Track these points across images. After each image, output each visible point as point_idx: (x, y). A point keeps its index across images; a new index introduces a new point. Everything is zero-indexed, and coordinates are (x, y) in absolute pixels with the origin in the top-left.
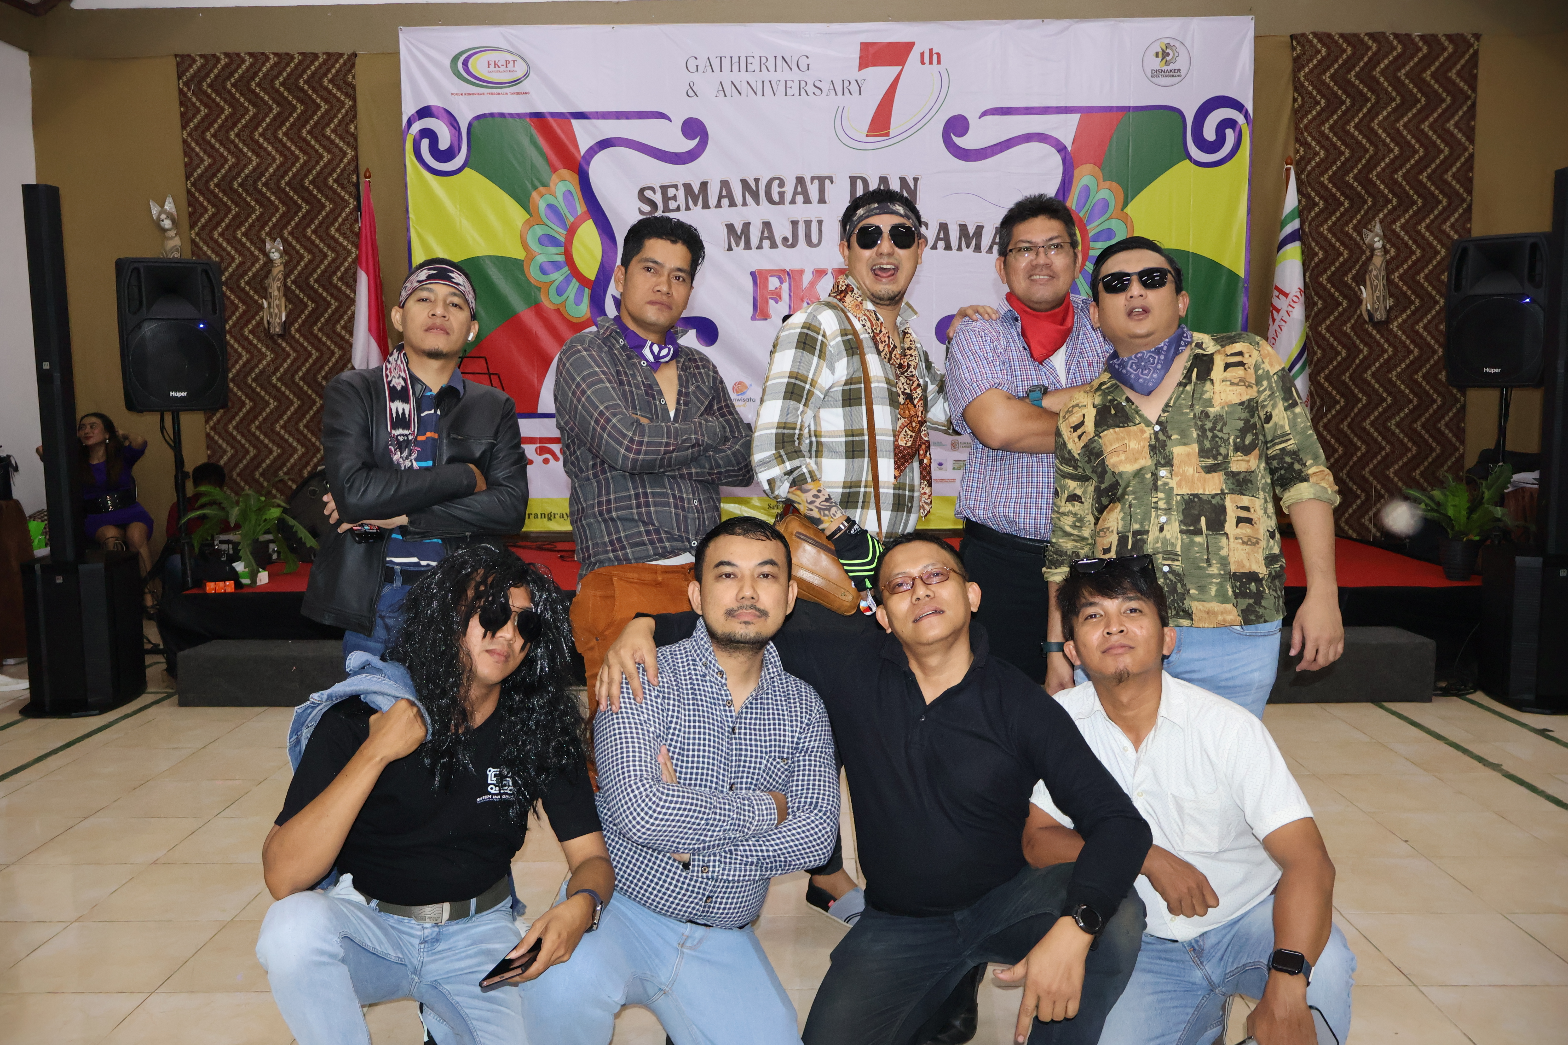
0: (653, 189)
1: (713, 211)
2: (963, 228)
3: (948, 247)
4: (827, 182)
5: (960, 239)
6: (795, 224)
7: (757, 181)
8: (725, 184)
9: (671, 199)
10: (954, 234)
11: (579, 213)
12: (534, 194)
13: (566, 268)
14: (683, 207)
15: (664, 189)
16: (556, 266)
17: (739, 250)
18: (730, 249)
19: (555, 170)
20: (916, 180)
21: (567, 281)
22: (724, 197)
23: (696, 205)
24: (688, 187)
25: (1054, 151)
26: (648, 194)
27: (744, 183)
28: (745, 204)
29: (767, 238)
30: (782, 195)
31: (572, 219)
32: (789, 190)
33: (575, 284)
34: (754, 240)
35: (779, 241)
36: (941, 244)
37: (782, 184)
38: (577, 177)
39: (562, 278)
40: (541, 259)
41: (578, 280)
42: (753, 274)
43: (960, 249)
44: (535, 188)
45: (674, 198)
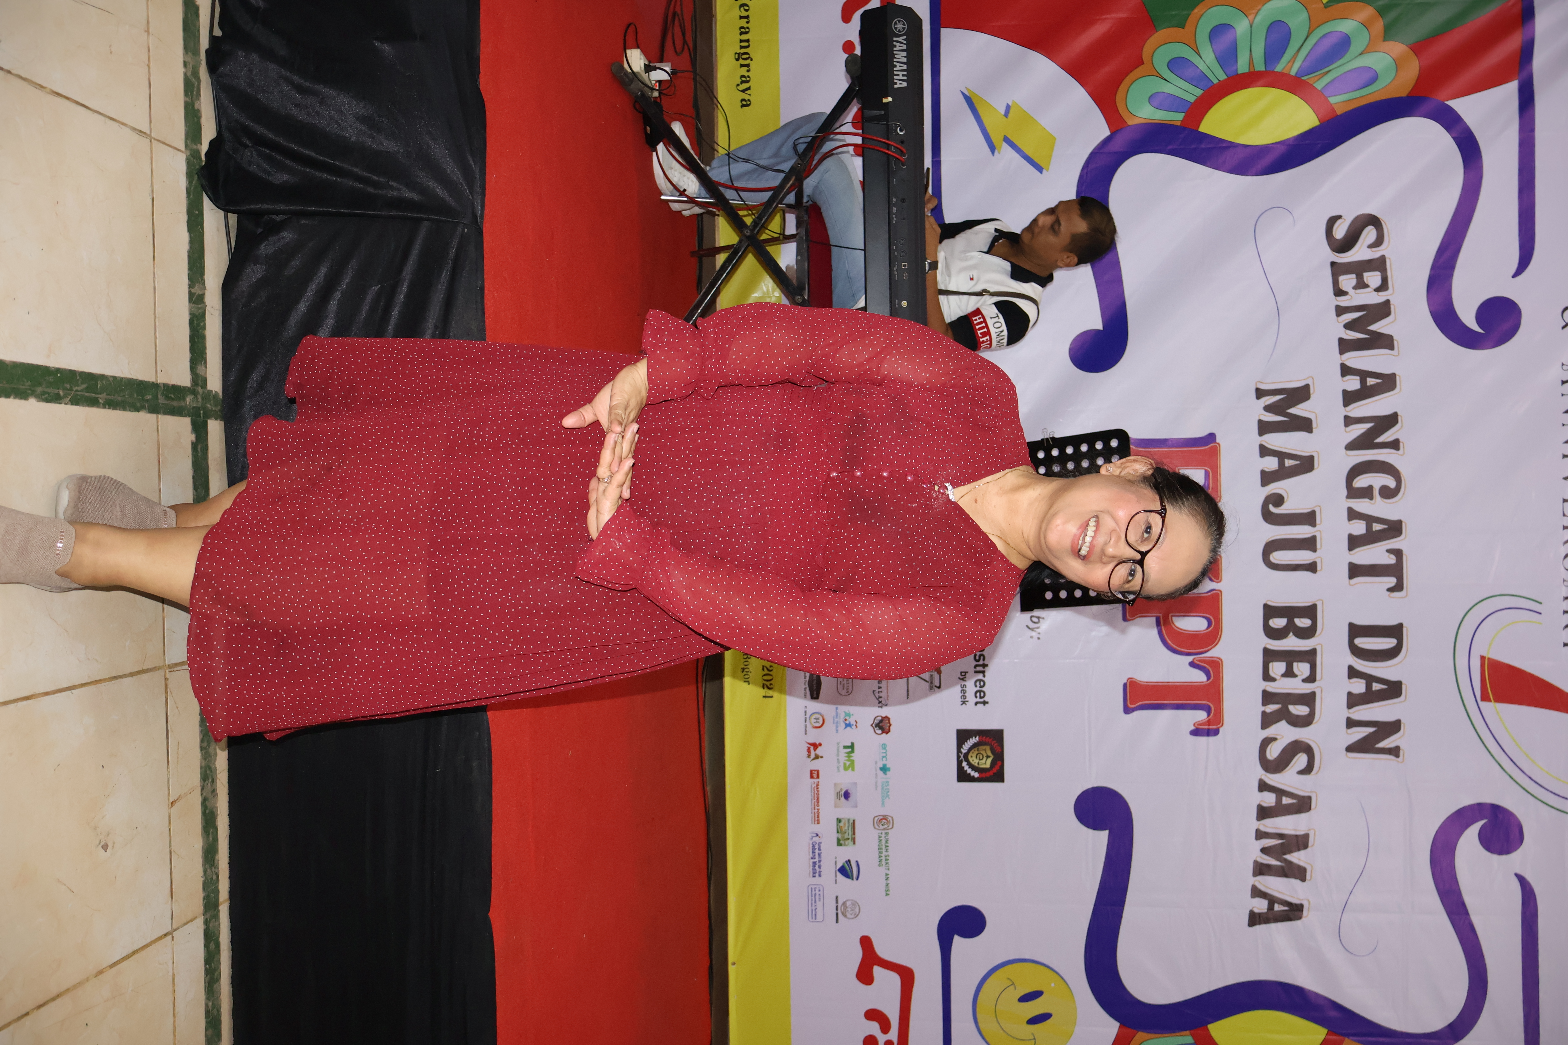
0: (1379, 241)
1: (1336, 359)
2: (1301, 842)
3: (1263, 813)
4: (1392, 581)
5: (1280, 836)
6: (1309, 518)
7: (1395, 445)
8: (1388, 382)
9: (1360, 277)
10: (1287, 824)
11: (1333, 100)
12: (1368, 12)
13: (1223, 77)
14: (1344, 302)
15: (1379, 265)
16: (1227, 57)
17: (1257, 410)
18: (1260, 393)
19: (1417, 49)
20: (1395, 752)
21: (1198, 79)
22: (1363, 382)
23: (1348, 326)
24: (1383, 310)
25: (1452, 1015)
26: (1369, 234)
27: (1391, 420)
28: (1349, 421)
29: (1281, 464)
30: (1367, 493)
31: (1319, 85)
32: (1377, 507)
33: (1191, 93)
34: (1278, 441)
35: (1275, 487)
36: (1269, 799)
37: (1388, 493)
38: (1404, 93)
39: (1202, 67)
40: (1241, 26)
41: (1200, 100)
42: (1211, 437)
43: (1260, 835)
44: (1382, 12)
45: (1361, 285)
